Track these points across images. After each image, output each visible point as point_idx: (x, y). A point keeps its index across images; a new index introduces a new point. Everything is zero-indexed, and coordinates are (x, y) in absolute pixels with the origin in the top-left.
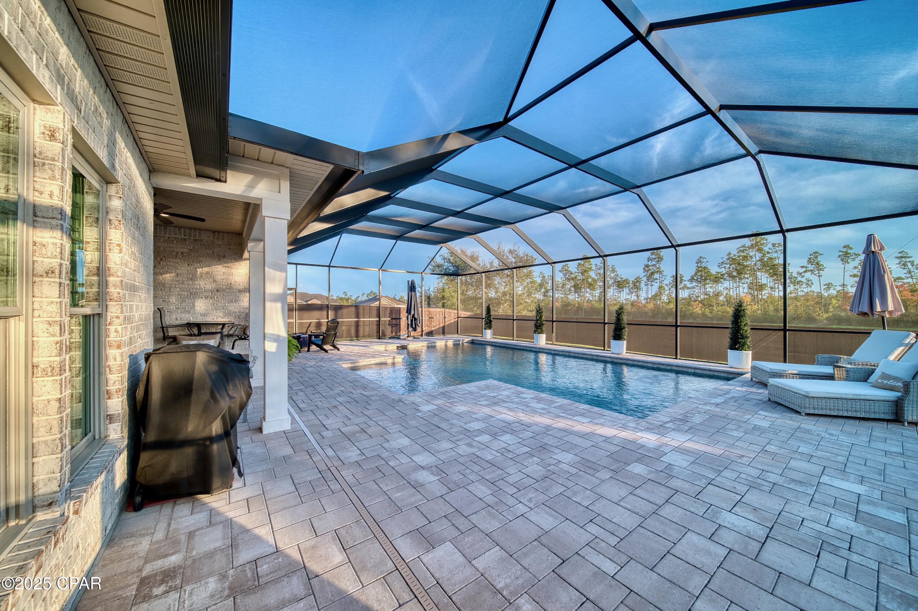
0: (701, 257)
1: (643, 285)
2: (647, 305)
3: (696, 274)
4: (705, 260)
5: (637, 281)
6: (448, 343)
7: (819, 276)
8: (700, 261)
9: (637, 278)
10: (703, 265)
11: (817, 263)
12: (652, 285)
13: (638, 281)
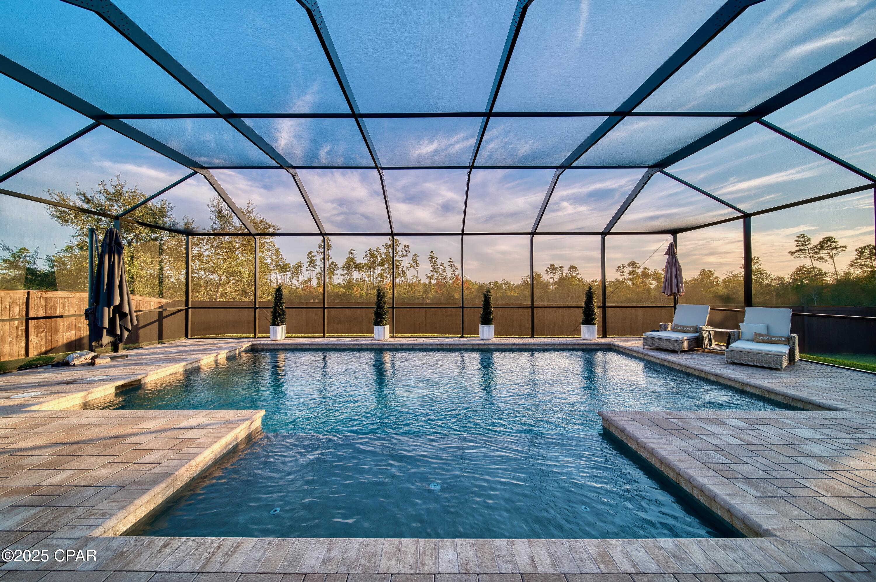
0: (352, 250)
1: (304, 270)
2: (317, 289)
3: (346, 263)
4: (355, 253)
5: (299, 265)
6: (220, 357)
7: (417, 270)
8: (351, 253)
9: (299, 263)
10: (353, 256)
11: (416, 262)
12: (313, 271)
13: (298, 267)
